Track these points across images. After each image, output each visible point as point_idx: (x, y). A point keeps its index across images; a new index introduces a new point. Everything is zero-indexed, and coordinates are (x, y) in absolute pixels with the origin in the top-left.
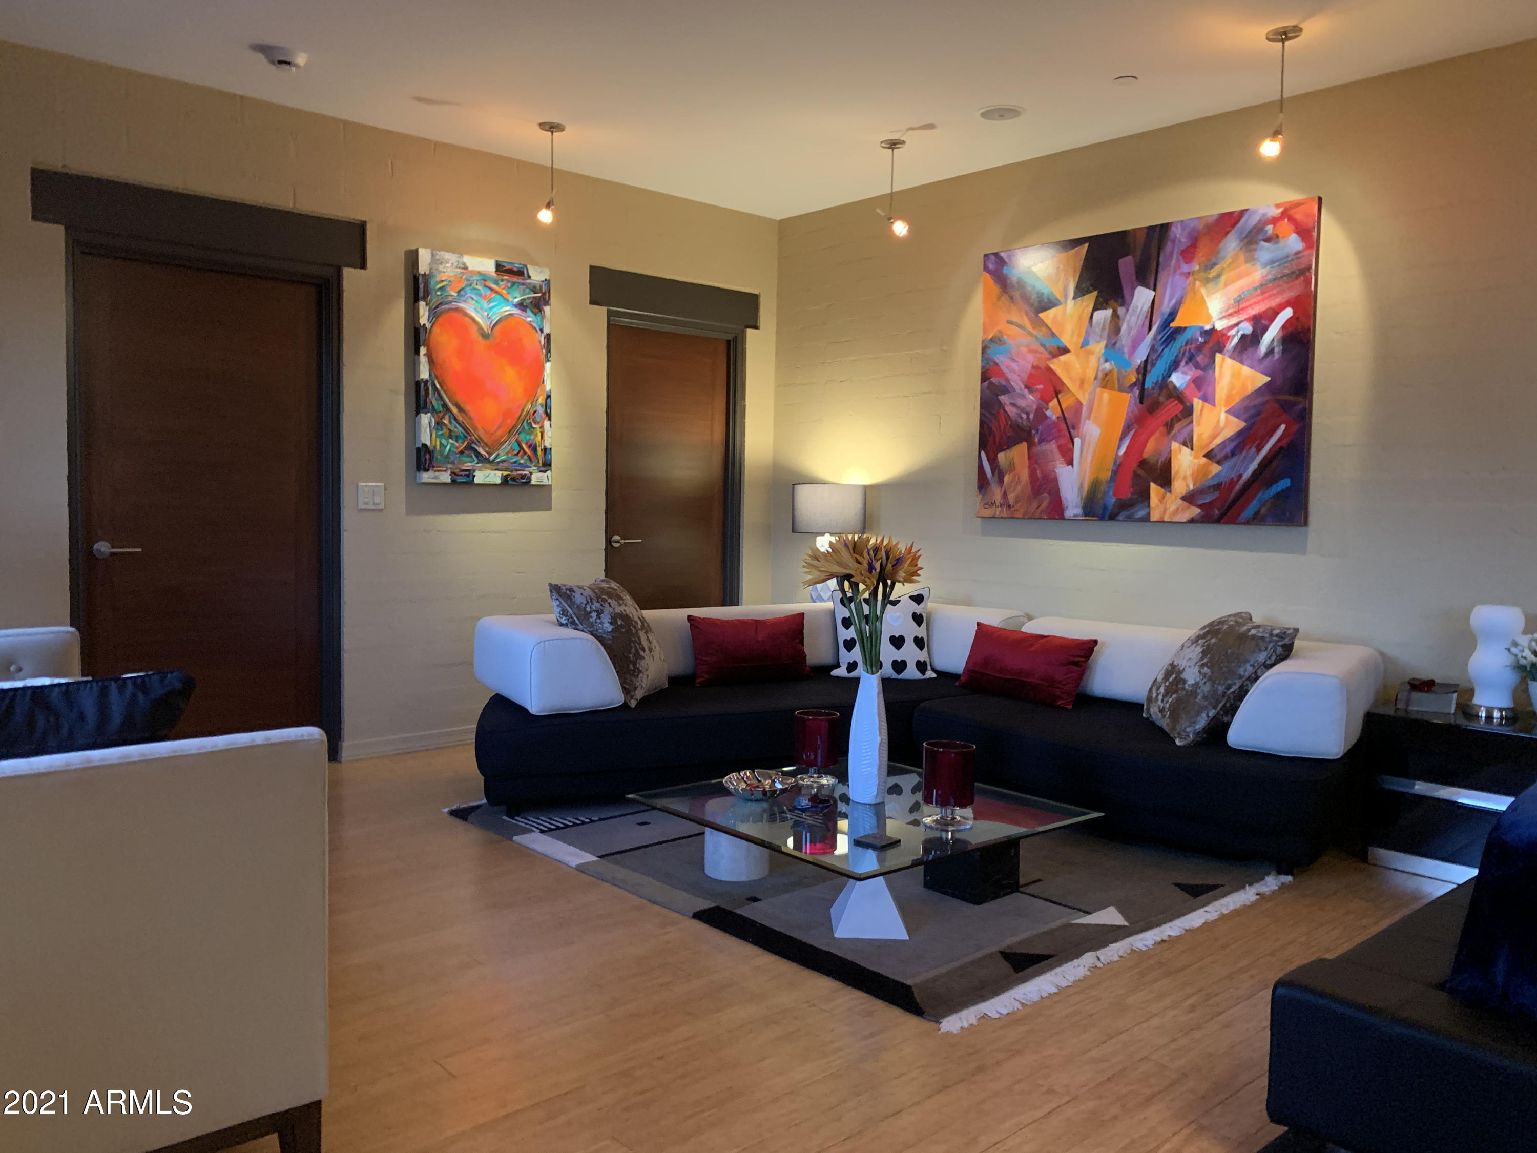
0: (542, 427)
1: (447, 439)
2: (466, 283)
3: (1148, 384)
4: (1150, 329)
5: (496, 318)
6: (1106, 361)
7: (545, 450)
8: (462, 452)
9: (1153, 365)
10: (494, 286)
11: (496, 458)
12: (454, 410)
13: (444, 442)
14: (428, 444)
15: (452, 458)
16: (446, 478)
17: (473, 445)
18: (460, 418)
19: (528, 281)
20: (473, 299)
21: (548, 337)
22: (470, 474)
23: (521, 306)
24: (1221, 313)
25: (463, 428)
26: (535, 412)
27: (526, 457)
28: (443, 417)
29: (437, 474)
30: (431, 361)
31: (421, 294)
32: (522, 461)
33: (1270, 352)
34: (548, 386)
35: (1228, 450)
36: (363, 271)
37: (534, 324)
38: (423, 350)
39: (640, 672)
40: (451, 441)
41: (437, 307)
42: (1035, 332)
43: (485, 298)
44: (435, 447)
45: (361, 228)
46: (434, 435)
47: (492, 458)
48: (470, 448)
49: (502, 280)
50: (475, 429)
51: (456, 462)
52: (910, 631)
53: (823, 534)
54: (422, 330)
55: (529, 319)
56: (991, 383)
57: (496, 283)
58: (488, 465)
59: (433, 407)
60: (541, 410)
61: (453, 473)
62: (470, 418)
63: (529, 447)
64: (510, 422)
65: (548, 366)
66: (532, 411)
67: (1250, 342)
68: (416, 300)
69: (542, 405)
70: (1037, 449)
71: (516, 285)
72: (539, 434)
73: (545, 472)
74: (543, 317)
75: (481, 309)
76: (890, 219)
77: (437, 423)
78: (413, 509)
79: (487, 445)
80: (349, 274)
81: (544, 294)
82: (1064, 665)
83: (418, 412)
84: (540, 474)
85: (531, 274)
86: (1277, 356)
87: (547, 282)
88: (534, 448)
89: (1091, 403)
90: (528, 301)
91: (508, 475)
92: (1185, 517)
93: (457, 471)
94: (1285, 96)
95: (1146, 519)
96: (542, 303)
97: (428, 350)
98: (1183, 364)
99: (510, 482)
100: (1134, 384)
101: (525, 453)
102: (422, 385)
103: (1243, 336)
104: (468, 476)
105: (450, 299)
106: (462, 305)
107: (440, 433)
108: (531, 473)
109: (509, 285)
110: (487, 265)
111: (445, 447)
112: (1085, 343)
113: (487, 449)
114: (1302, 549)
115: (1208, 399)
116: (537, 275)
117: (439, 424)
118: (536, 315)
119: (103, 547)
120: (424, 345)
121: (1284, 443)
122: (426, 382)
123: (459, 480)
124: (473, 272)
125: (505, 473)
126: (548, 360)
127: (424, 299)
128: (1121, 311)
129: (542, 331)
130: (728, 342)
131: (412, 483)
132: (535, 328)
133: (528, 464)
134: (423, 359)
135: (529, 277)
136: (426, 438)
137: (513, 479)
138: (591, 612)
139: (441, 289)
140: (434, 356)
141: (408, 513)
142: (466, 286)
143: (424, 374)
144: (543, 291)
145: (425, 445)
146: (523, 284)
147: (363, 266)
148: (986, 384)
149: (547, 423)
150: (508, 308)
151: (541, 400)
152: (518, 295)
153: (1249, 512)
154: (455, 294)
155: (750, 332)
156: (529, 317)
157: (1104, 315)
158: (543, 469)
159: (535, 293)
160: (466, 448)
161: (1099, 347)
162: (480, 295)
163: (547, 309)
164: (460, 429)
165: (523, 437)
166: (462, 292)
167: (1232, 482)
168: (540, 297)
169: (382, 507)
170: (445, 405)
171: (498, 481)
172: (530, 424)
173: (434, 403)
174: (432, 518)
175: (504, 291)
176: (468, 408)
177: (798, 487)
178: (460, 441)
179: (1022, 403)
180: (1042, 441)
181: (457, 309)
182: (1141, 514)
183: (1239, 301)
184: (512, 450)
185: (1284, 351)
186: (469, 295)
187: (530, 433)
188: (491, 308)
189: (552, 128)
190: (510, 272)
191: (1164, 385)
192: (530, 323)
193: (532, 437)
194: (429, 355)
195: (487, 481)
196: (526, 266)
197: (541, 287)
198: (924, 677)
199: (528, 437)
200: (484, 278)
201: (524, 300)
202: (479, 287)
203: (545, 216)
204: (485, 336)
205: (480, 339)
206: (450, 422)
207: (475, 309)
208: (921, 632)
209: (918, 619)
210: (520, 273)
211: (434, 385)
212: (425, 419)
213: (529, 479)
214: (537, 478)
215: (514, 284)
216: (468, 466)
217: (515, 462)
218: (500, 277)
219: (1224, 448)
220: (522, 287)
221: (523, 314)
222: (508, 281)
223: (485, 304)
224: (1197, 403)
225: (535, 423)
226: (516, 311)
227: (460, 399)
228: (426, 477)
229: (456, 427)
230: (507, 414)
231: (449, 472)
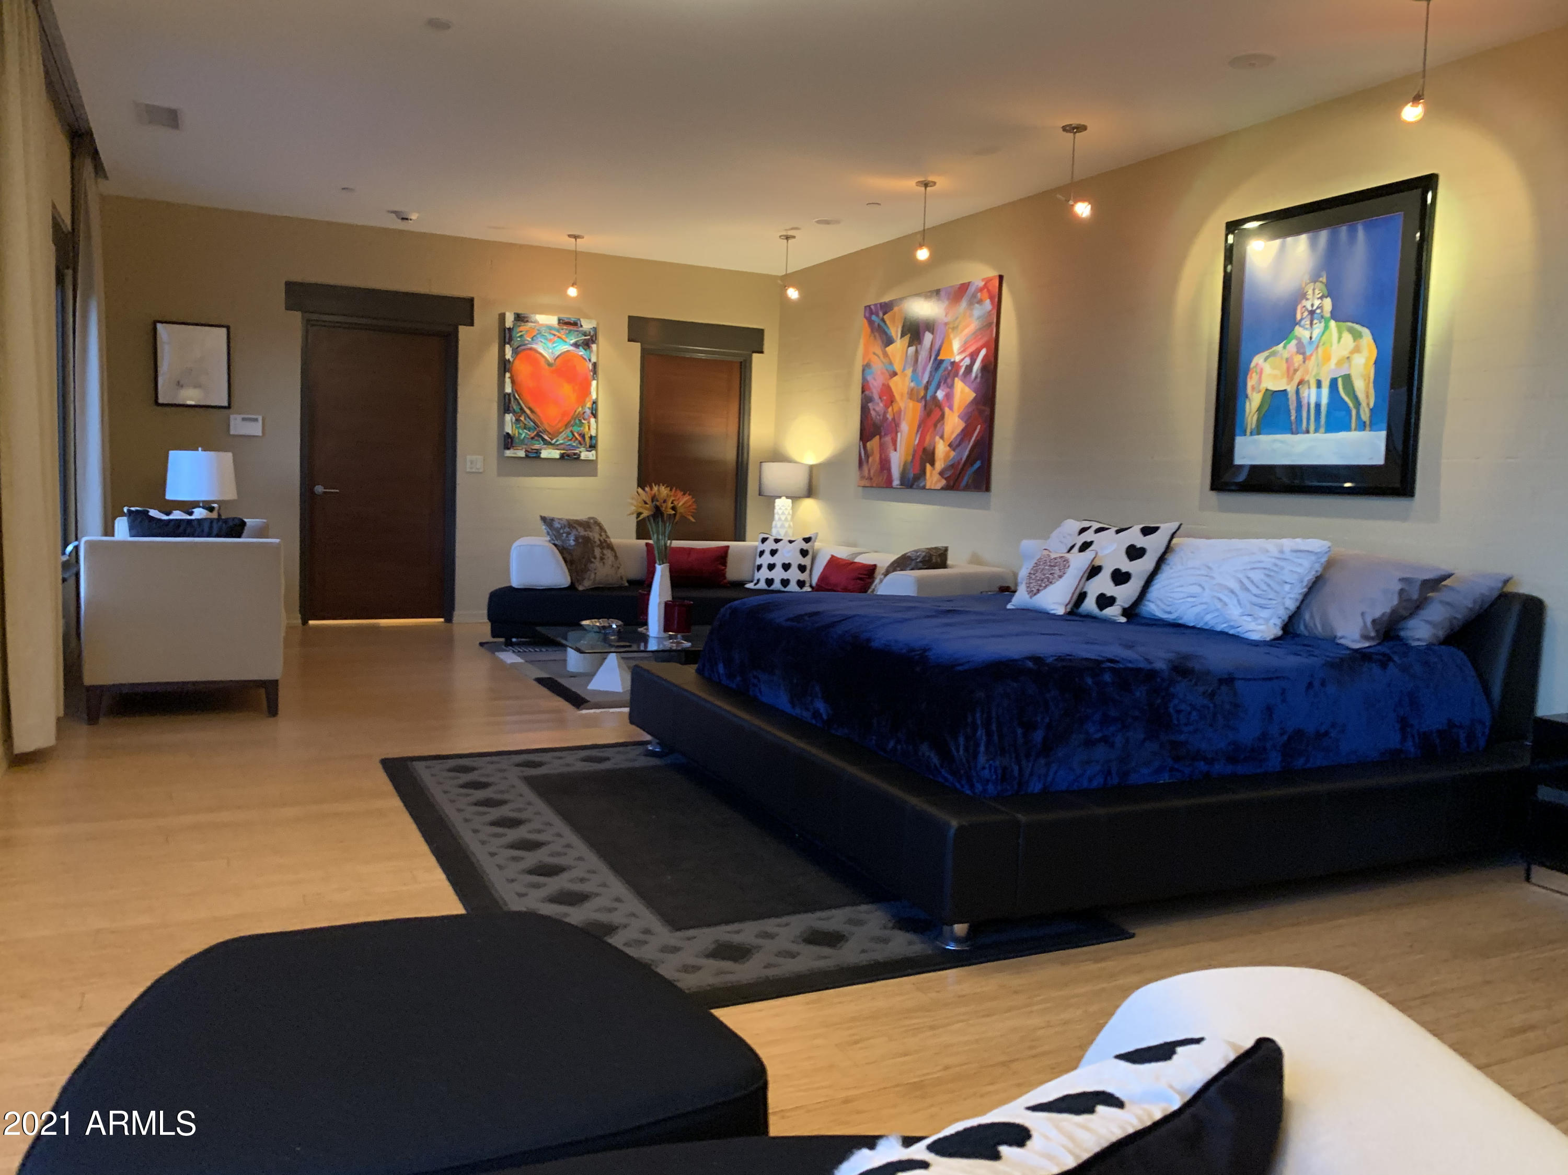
0: (589, 422)
1: (522, 430)
2: (537, 332)
3: (928, 398)
4: (930, 362)
5: (557, 353)
6: (912, 381)
7: (591, 437)
8: (532, 438)
9: (931, 384)
10: (557, 333)
11: (556, 442)
12: (528, 412)
13: (521, 431)
14: (510, 432)
15: (526, 441)
16: (522, 454)
17: (540, 434)
18: (532, 416)
19: (581, 329)
20: (542, 342)
21: (595, 365)
22: (538, 452)
23: (576, 345)
24: (958, 350)
25: (534, 423)
26: (584, 412)
27: (577, 442)
28: (520, 416)
29: (515, 451)
30: (513, 382)
31: (507, 340)
32: (574, 444)
33: (976, 377)
34: (594, 396)
35: (957, 442)
36: (472, 327)
37: (585, 357)
38: (508, 375)
39: (589, 570)
40: (525, 431)
41: (517, 348)
42: (884, 360)
43: (550, 340)
44: (515, 435)
45: (471, 300)
46: (514, 427)
47: (553, 442)
48: (538, 435)
49: (562, 329)
50: (542, 423)
51: (529, 444)
52: (798, 560)
53: (780, 497)
54: (507, 363)
55: (581, 353)
56: (865, 395)
57: (558, 331)
58: (550, 446)
59: (514, 410)
60: (588, 412)
61: (526, 451)
62: (538, 416)
63: (580, 435)
64: (566, 419)
65: (594, 383)
66: (582, 413)
67: (969, 368)
68: (505, 343)
69: (589, 408)
70: (882, 440)
71: (572, 332)
72: (587, 427)
73: (590, 451)
74: (591, 351)
75: (548, 348)
76: (785, 287)
77: (517, 420)
78: (502, 472)
79: (550, 434)
80: (463, 330)
81: (592, 337)
82: (854, 579)
83: (505, 413)
84: (587, 453)
85: (582, 324)
86: (978, 380)
87: (595, 329)
88: (583, 436)
89: (905, 408)
90: (581, 342)
91: (564, 453)
92: (939, 486)
93: (529, 450)
94: (926, 228)
95: (924, 488)
96: (590, 342)
97: (511, 374)
98: (942, 384)
99: (566, 457)
100: (922, 398)
101: (577, 439)
102: (507, 396)
103: (967, 366)
104: (536, 453)
105: (527, 342)
106: (534, 346)
107: (518, 426)
108: (580, 452)
109: (567, 332)
110: (552, 320)
111: (521, 434)
112: (904, 369)
113: (550, 436)
114: (986, 506)
115: (951, 408)
116: (587, 325)
117: (518, 420)
118: (586, 350)
119: (319, 489)
120: (509, 372)
121: (979, 438)
122: (509, 395)
123: (531, 455)
124: (542, 325)
125: (563, 452)
126: (594, 379)
127: (509, 343)
128: (919, 347)
129: (590, 360)
130: (741, 362)
131: (501, 456)
132: (585, 359)
133: (579, 446)
134: (508, 381)
135: (581, 326)
136: (509, 429)
137: (568, 456)
138: (563, 533)
139: (521, 336)
140: (515, 378)
141: (500, 474)
142: (538, 334)
143: (508, 389)
144: (592, 334)
145: (508, 434)
146: (577, 331)
147: (472, 324)
148: (863, 395)
149: (593, 420)
150: (567, 347)
151: (589, 405)
152: (573, 338)
153: (964, 483)
154: (530, 340)
155: (755, 356)
156: (581, 352)
157: (912, 349)
158: (589, 449)
159: (586, 336)
160: (536, 435)
161: (909, 372)
162: (546, 339)
163: (594, 346)
164: (532, 423)
165: (575, 429)
166: (535, 338)
167: (959, 463)
168: (589, 339)
169: (481, 471)
170: (521, 409)
171: (558, 457)
172: (580, 420)
173: (515, 407)
174: (515, 479)
175: (564, 336)
176: (537, 410)
177: (764, 464)
178: (531, 431)
179: (877, 409)
180: (885, 434)
181: (531, 349)
182: (922, 485)
183: (966, 343)
184: (568, 437)
185: (982, 377)
186: (540, 339)
187: (580, 427)
188: (554, 347)
189: (576, 237)
190: (568, 324)
191: (934, 397)
192: (581, 356)
193: (582, 429)
194: (512, 378)
195: (550, 456)
196: (579, 319)
197: (590, 332)
198: (802, 590)
199: (579, 429)
200: (550, 328)
201: (578, 341)
202: (546, 334)
203: (572, 292)
204: (549, 365)
205: (547, 367)
206: (525, 419)
207: (544, 348)
208: (806, 561)
209: (804, 553)
210: (575, 324)
211: (514, 396)
212: (509, 417)
213: (579, 455)
214: (585, 455)
215: (570, 331)
216: (537, 447)
217: (569, 445)
218: (561, 327)
219: (956, 440)
220: (576, 333)
221: (577, 350)
222: (566, 329)
223: (550, 345)
224: (947, 410)
225: (584, 419)
226: (572, 348)
227: (531, 405)
228: (508, 453)
229: (529, 423)
230: (564, 414)
231: (524, 450)
